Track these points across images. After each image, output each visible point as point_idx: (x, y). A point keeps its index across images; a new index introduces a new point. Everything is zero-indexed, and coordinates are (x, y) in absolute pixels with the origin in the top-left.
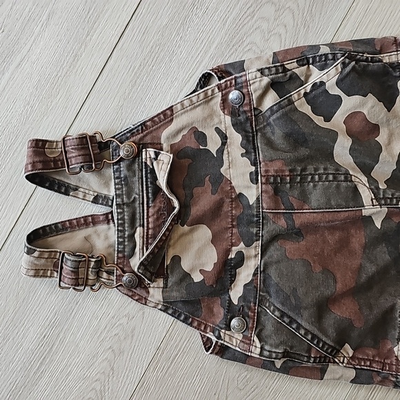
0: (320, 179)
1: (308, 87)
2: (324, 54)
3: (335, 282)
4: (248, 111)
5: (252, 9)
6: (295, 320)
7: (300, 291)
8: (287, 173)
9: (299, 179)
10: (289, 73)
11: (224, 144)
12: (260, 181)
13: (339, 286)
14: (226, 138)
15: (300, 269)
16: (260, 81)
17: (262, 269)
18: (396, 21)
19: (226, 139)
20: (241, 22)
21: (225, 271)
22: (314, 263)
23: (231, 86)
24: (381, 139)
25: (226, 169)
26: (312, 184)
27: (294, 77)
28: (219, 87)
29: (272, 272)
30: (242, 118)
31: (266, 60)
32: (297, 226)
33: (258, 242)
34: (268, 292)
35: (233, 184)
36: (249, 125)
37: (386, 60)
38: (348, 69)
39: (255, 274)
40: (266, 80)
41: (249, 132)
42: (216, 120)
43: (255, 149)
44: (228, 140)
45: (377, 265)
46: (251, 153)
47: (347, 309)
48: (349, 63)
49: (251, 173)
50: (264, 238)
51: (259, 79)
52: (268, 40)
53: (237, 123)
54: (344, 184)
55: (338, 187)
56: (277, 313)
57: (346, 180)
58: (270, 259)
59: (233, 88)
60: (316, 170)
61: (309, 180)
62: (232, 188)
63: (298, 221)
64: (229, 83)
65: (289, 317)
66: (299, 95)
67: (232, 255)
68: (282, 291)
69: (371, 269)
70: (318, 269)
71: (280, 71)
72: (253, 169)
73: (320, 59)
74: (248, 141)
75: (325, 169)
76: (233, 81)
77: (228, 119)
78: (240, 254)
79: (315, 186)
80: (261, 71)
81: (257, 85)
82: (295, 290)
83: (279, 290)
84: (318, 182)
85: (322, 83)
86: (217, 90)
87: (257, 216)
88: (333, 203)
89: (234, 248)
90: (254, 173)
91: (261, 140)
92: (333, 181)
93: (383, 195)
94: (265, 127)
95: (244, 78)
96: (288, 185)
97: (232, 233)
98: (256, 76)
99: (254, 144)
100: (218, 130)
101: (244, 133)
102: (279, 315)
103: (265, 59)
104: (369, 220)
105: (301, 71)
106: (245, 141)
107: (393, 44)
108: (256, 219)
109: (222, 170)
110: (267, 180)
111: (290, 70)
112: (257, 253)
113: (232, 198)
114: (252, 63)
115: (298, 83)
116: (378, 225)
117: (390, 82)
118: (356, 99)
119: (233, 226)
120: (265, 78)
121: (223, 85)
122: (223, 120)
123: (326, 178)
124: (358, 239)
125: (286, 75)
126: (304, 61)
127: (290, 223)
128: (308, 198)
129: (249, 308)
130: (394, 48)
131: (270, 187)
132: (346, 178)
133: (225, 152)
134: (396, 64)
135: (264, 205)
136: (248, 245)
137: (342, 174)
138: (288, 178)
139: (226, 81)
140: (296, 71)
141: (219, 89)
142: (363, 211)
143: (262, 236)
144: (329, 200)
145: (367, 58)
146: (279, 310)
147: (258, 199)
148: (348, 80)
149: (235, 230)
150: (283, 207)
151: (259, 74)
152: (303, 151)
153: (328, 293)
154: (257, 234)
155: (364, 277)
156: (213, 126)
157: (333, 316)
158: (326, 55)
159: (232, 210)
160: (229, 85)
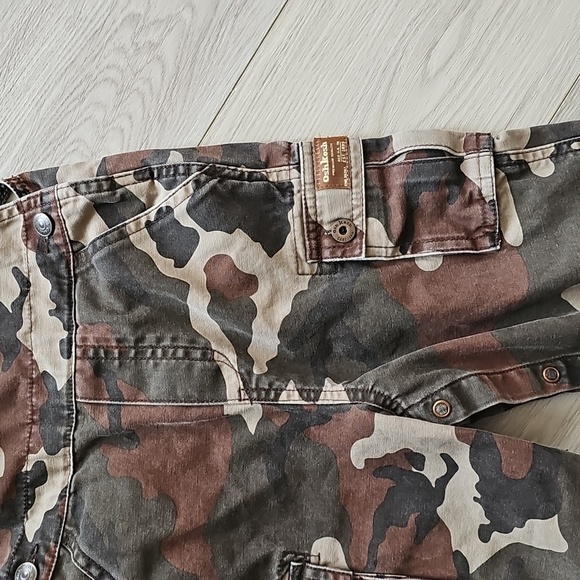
0: (164, 354)
1: (152, 214)
2: (174, 166)
3: (176, 514)
4: (62, 245)
5: (80, 90)
6: (108, 573)
7: (120, 528)
8: (114, 344)
9: (134, 352)
10: (119, 191)
11: (24, 294)
12: (73, 354)
13: (180, 522)
14: (28, 284)
15: (124, 492)
16: (75, 201)
17: (72, 490)
18: (297, 117)
19: (29, 286)
20: (63, 107)
21: (18, 491)
22: (147, 484)
23: (36, 207)
24: (259, 298)
25: (25, 333)
26: (151, 362)
27: (128, 198)
28: (19, 206)
29: (86, 495)
30: (53, 255)
31: (89, 169)
32: (125, 427)
33: (67, 448)
34: (77, 526)
35: (35, 357)
36: (63, 266)
37: (273, 178)
38: (204, 190)
39: (61, 497)
40: (83, 200)
41: (64, 278)
42: (14, 257)
43: (70, 303)
44: (31, 288)
45: (247, 491)
46: (64, 309)
47: (191, 558)
48: (207, 181)
49: (62, 341)
50: (77, 442)
51: (72, 199)
52: (103, 137)
53: (45, 263)
54: (199, 365)
55: (190, 368)
56: (81, 560)
57: (204, 357)
58: (84, 475)
59: (39, 209)
60: (159, 340)
61: (148, 355)
62: (34, 362)
63: (127, 418)
64: (32, 201)
65: (99, 567)
66: (138, 225)
67: (28, 467)
68: (93, 526)
69: (236, 497)
70: (151, 493)
71: (105, 188)
72: (65, 334)
73: (168, 172)
74: (61, 291)
75: (174, 339)
76: (39, 199)
77: (32, 255)
78: (40, 464)
79: (156, 365)
80: (76, 186)
81: (70, 207)
82: (112, 525)
83: (91, 525)
84: (161, 359)
85: (169, 210)
86: (16, 211)
87: (69, 408)
88: (180, 393)
89: (31, 456)
90: (66, 341)
91: (80, 289)
92: (183, 359)
93: (257, 384)
94: (88, 269)
95: (51, 196)
96: (117, 362)
97: (30, 433)
98: (67, 194)
99: (70, 296)
100: (17, 272)
101: (55, 278)
102: (84, 565)
103: (87, 167)
104: (237, 420)
105: (138, 189)
106: (56, 292)
107: (284, 153)
108: (66, 412)
109: (19, 334)
110: (84, 352)
111: (122, 187)
112: (66, 464)
113: (31, 378)
114: (67, 173)
115: (137, 206)
116: (252, 428)
117: (277, 211)
118: (218, 236)
119: (33, 422)
120: (81, 197)
121: (25, 204)
122: (24, 257)
123: (174, 353)
124: (222, 450)
125: (115, 194)
126: (145, 173)
127: (115, 420)
128: (146, 384)
129: (47, 550)
130: (284, 160)
131: (88, 364)
132: (204, 355)
133: (26, 306)
134: (287, 185)
135: (78, 392)
136: (52, 452)
137: (199, 348)
138: (116, 351)
139: (29, 198)
140: (132, 188)
141: (19, 209)
142: (225, 407)
143: (74, 440)
144: (174, 388)
145: (243, 173)
146: (84, 555)
147: (69, 381)
148: (202, 207)
149: (35, 429)
150: (107, 396)
151: (72, 191)
152: (141, 311)
153: (160, 531)
154: (66, 437)
155: (223, 510)
156: (9, 265)
157: (167, 568)
158: (176, 167)
159: (31, 397)
160: (33, 205)
